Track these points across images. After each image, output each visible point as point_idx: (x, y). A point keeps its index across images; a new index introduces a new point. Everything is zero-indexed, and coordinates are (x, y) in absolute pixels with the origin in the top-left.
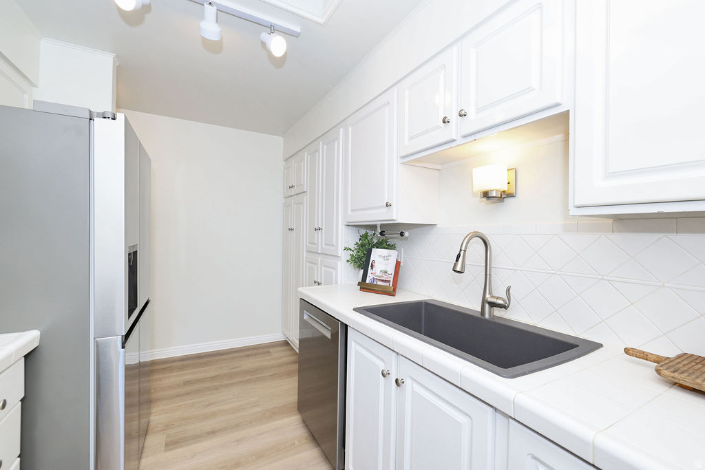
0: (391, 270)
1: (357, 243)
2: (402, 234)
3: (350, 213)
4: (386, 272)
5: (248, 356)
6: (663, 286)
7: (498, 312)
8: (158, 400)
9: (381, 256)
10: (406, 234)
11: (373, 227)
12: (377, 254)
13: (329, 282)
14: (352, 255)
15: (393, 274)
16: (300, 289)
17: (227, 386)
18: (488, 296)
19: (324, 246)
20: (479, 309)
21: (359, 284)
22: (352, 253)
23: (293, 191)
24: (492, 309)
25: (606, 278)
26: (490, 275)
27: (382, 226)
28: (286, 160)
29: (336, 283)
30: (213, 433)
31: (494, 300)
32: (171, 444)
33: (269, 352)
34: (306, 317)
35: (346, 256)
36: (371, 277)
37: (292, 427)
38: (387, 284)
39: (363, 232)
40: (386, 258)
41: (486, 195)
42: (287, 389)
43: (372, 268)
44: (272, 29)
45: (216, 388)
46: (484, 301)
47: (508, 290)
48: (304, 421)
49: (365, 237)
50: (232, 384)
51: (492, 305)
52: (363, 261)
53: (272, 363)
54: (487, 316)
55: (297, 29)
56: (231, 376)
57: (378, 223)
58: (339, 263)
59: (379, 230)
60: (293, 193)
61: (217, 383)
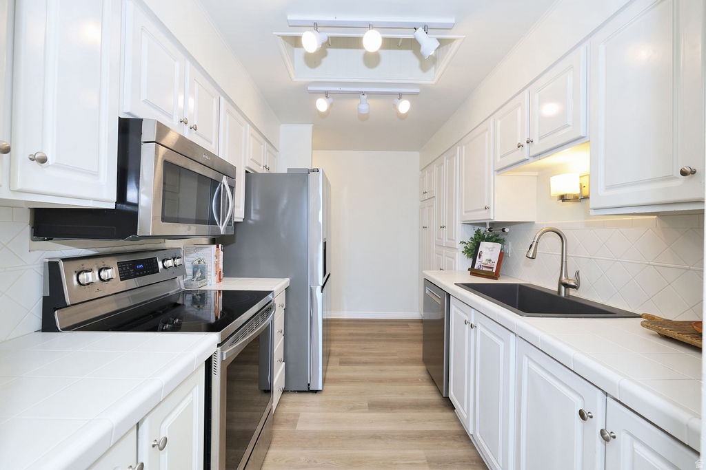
0: (495, 259)
1: (472, 238)
2: (503, 230)
3: (464, 213)
4: (490, 260)
5: (392, 325)
6: (689, 269)
7: (572, 292)
8: (334, 340)
9: (487, 248)
10: (507, 230)
11: (484, 224)
12: (485, 247)
13: (450, 268)
14: (466, 247)
15: (496, 263)
16: (424, 272)
17: (375, 340)
18: (563, 277)
19: (447, 240)
20: (556, 289)
21: (469, 270)
22: (466, 245)
23: (426, 196)
24: (567, 289)
25: (651, 263)
26: (566, 262)
27: (491, 224)
28: (421, 170)
29: (455, 269)
30: (366, 363)
31: (567, 282)
32: (342, 363)
33: (408, 325)
34: (427, 292)
35: (461, 248)
36: (479, 264)
37: (418, 371)
38: (491, 270)
39: (476, 228)
40: (492, 250)
41: (563, 198)
42: (417, 350)
43: (480, 257)
44: (401, 96)
45: (369, 340)
46: (561, 283)
47: (578, 273)
48: (427, 370)
49: (478, 232)
50: (380, 341)
51: (567, 286)
52: (473, 252)
53: (409, 332)
54: (563, 295)
55: (417, 90)
56: (379, 335)
57: (488, 222)
58: (457, 254)
59: (488, 227)
60: (427, 197)
61: (369, 338)
